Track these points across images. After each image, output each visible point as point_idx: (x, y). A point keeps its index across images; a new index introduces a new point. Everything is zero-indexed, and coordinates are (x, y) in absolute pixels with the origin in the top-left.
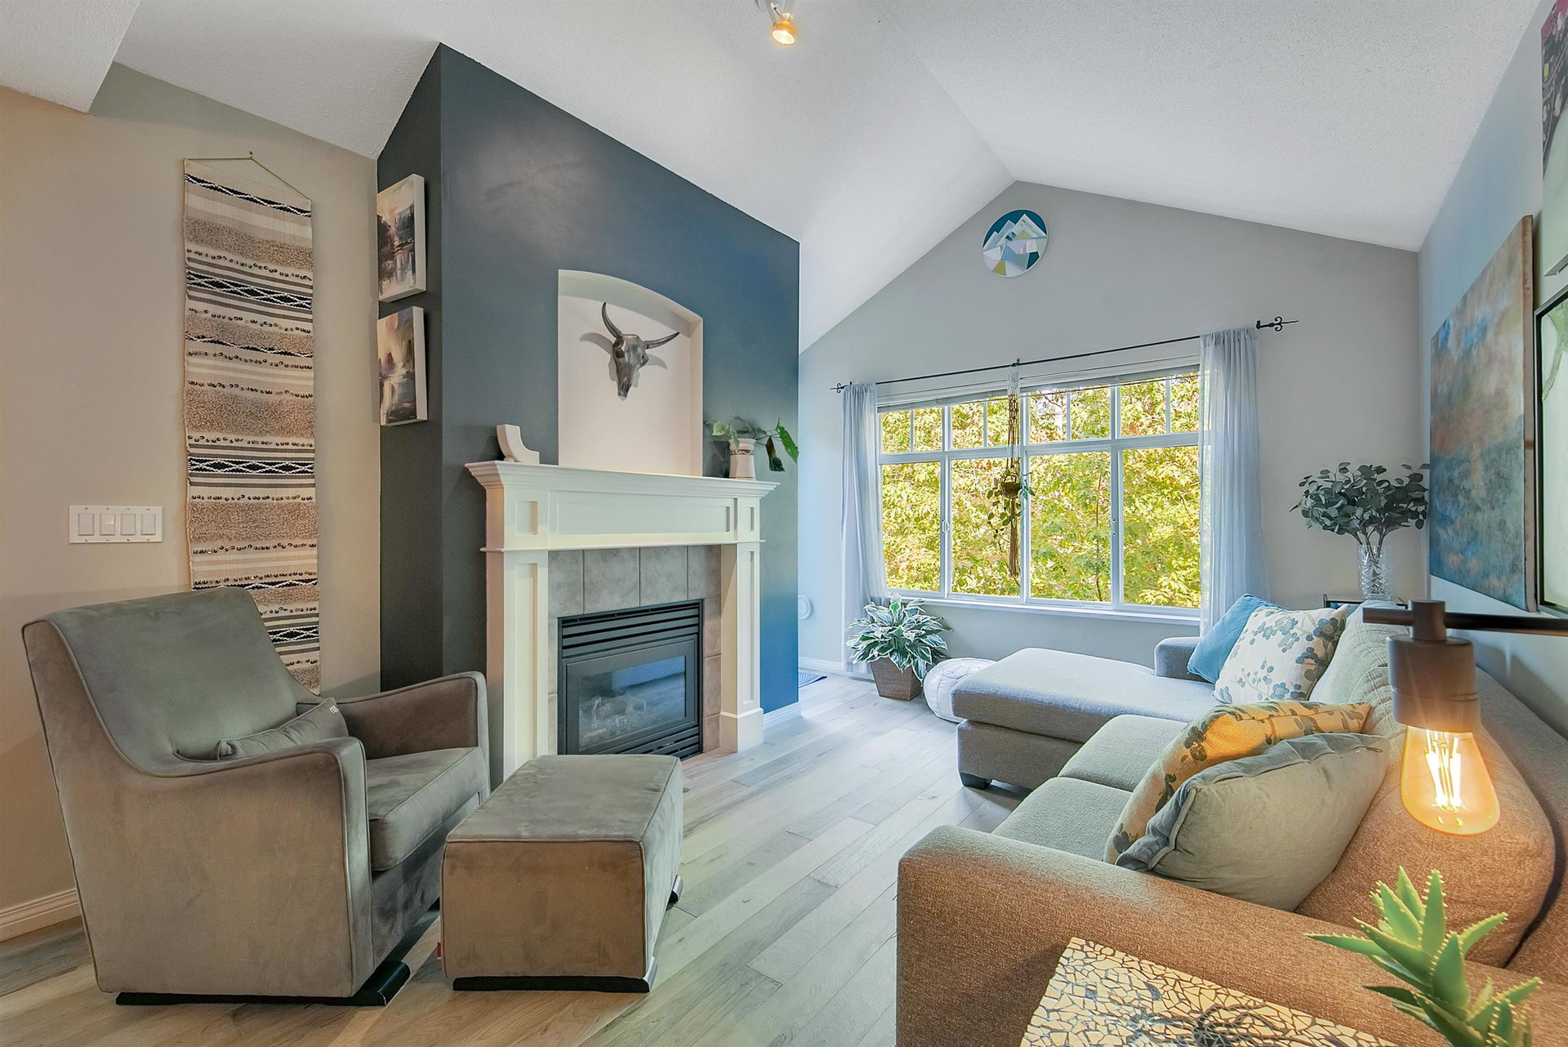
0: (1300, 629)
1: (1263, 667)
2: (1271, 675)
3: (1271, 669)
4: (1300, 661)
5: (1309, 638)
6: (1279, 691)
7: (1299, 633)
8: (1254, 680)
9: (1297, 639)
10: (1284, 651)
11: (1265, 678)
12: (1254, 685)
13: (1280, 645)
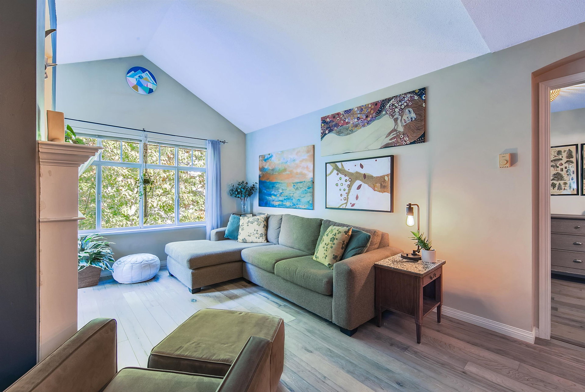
0: (261, 220)
1: (255, 231)
2: (258, 232)
3: (257, 231)
4: (263, 227)
5: (264, 222)
6: (261, 235)
7: (261, 221)
8: (253, 234)
9: (261, 223)
10: (259, 226)
11: (257, 233)
12: (254, 235)
13: (257, 225)
